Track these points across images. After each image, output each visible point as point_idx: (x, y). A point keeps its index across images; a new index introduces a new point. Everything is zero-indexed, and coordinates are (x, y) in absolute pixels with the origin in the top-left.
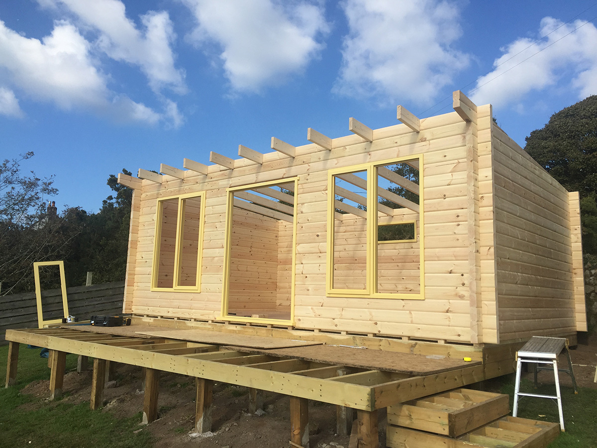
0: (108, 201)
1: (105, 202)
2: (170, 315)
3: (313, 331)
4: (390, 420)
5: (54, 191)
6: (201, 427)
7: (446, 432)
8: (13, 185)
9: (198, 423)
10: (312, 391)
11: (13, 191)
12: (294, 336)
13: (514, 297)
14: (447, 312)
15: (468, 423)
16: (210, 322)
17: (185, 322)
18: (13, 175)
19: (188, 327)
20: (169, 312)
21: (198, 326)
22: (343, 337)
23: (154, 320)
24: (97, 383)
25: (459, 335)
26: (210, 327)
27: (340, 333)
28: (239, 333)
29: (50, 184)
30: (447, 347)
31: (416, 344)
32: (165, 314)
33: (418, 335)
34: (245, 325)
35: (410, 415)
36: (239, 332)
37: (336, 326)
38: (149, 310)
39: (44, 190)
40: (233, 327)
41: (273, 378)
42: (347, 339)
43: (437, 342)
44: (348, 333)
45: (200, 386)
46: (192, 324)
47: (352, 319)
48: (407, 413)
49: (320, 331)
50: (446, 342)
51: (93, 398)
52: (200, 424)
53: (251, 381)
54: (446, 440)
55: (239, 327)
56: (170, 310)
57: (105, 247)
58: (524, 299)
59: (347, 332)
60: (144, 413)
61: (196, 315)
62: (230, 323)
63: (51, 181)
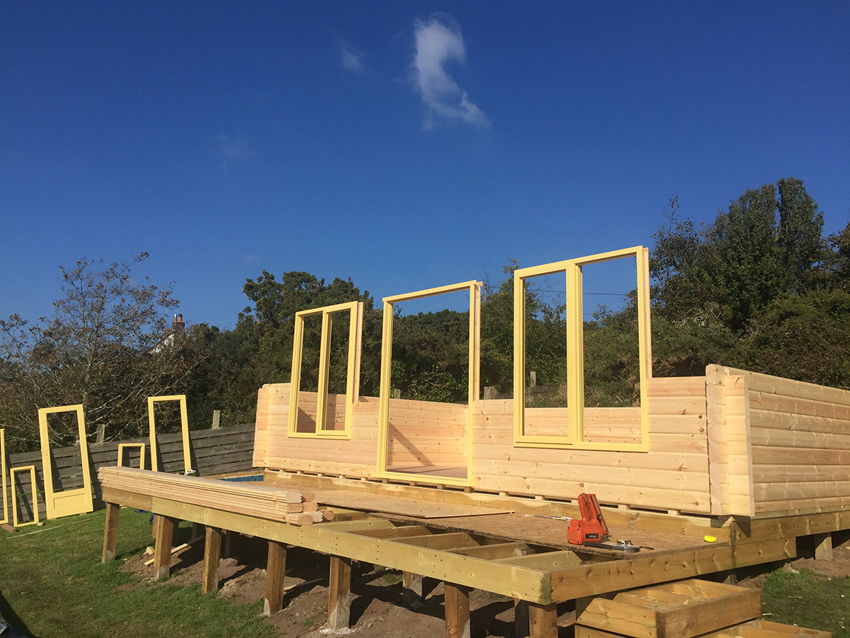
0: (246, 314)
1: (241, 315)
2: (312, 469)
3: (498, 494)
5: (175, 303)
6: (336, 621)
8: (123, 296)
9: (331, 615)
11: (123, 304)
12: (473, 501)
13: (784, 448)
14: (680, 469)
16: (363, 480)
17: (331, 480)
18: (122, 283)
19: (336, 486)
20: (310, 466)
21: (347, 485)
22: (539, 503)
23: (293, 476)
25: (697, 504)
26: (363, 486)
27: (534, 498)
28: (400, 496)
29: (168, 293)
30: (680, 520)
31: (638, 515)
32: (306, 469)
33: (640, 502)
34: (408, 484)
35: (607, 613)
36: (401, 494)
37: (528, 487)
38: (286, 463)
39: (161, 302)
40: (392, 488)
42: (544, 506)
43: (666, 512)
44: (546, 498)
45: (333, 566)
46: (340, 482)
47: (550, 478)
48: (602, 609)
49: (508, 494)
50: (680, 512)
51: (205, 579)
52: (333, 616)
55: (400, 488)
56: (313, 462)
57: (238, 377)
58: (802, 452)
59: (543, 496)
60: (266, 600)
61: (346, 469)
62: (390, 482)
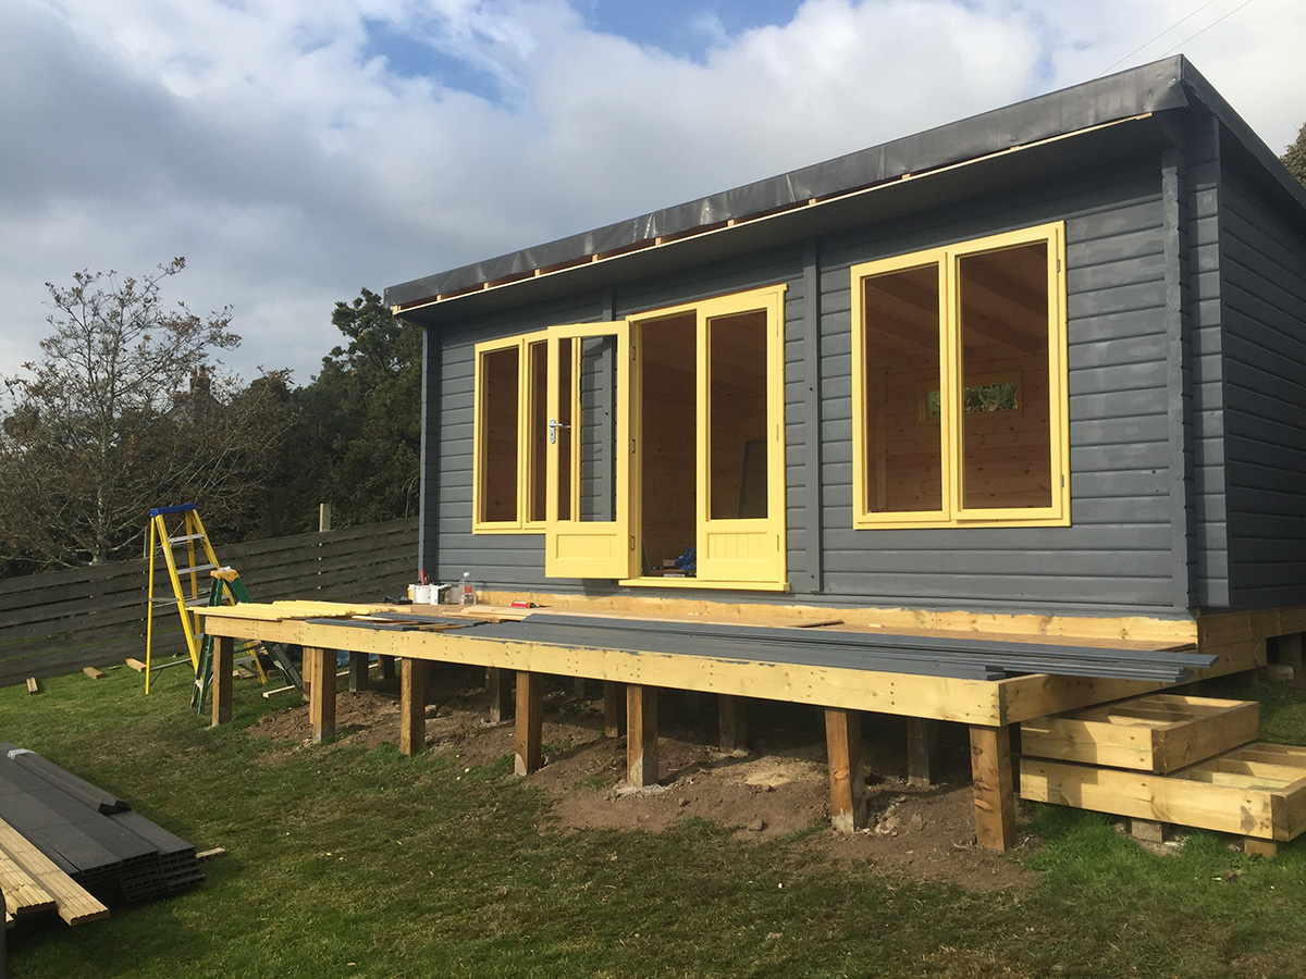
0: (334, 359)
1: (326, 360)
4: (1028, 748)
5: (233, 339)
6: (641, 776)
7: (1148, 766)
8: (148, 331)
9: (633, 767)
10: (875, 695)
11: (149, 344)
15: (1189, 748)
24: (412, 705)
29: (225, 323)
35: (1071, 737)
39: (213, 339)
41: (791, 676)
45: (632, 700)
48: (1063, 734)
51: (406, 733)
52: (636, 769)
53: (742, 683)
54: (1147, 779)
57: (345, 454)
60: (518, 756)
63: (227, 317)
